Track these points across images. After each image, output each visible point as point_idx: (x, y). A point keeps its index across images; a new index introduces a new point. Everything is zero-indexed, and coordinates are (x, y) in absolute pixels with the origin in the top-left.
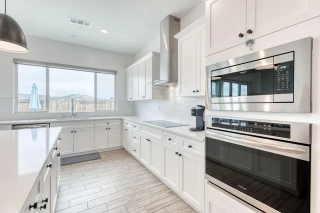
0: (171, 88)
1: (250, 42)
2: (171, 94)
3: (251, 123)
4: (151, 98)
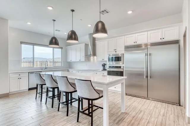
0: (92, 57)
1: (116, 52)
2: (92, 59)
3: (116, 66)
4: (84, 60)
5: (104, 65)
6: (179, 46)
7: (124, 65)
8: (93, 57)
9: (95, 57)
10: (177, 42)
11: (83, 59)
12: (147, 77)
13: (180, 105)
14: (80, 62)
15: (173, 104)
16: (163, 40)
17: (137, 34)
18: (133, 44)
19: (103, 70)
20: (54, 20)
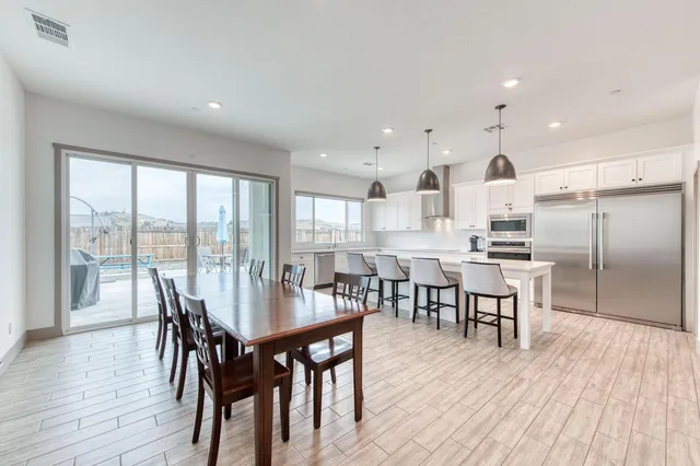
0: (439, 221)
1: (510, 209)
2: (439, 226)
3: (510, 243)
4: (420, 229)
5: (474, 241)
6: (683, 197)
7: (531, 239)
8: (443, 221)
9: (448, 221)
10: (677, 187)
11: (418, 225)
12: (596, 266)
13: (683, 330)
14: (409, 231)
15: (665, 326)
16: (640, 184)
17: (567, 170)
18: (559, 191)
19: (472, 251)
20: (377, 148)
